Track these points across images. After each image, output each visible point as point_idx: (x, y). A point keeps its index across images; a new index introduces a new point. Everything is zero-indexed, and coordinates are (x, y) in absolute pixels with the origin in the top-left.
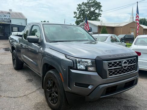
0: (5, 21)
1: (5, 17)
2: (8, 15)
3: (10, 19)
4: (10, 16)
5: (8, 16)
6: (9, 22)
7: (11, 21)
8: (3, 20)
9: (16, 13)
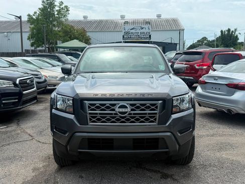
0: (142, 36)
1: (142, 31)
2: (146, 26)
3: (149, 33)
4: (150, 27)
5: (147, 29)
6: (146, 38)
7: (150, 36)
8: (138, 36)
9: (167, 21)
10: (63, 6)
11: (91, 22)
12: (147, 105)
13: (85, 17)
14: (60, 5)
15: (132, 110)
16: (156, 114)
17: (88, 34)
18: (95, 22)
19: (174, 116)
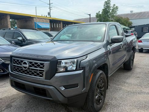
10: (115, 7)
11: (134, 14)
12: (38, 64)
13: (131, 12)
14: (114, 6)
15: (30, 66)
16: (43, 71)
17: (130, 21)
18: (137, 13)
19: (57, 75)
